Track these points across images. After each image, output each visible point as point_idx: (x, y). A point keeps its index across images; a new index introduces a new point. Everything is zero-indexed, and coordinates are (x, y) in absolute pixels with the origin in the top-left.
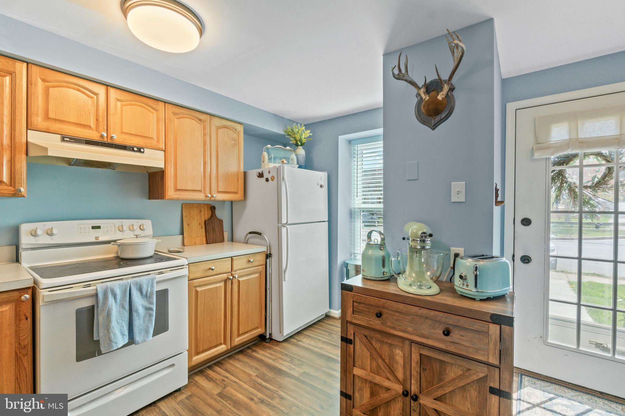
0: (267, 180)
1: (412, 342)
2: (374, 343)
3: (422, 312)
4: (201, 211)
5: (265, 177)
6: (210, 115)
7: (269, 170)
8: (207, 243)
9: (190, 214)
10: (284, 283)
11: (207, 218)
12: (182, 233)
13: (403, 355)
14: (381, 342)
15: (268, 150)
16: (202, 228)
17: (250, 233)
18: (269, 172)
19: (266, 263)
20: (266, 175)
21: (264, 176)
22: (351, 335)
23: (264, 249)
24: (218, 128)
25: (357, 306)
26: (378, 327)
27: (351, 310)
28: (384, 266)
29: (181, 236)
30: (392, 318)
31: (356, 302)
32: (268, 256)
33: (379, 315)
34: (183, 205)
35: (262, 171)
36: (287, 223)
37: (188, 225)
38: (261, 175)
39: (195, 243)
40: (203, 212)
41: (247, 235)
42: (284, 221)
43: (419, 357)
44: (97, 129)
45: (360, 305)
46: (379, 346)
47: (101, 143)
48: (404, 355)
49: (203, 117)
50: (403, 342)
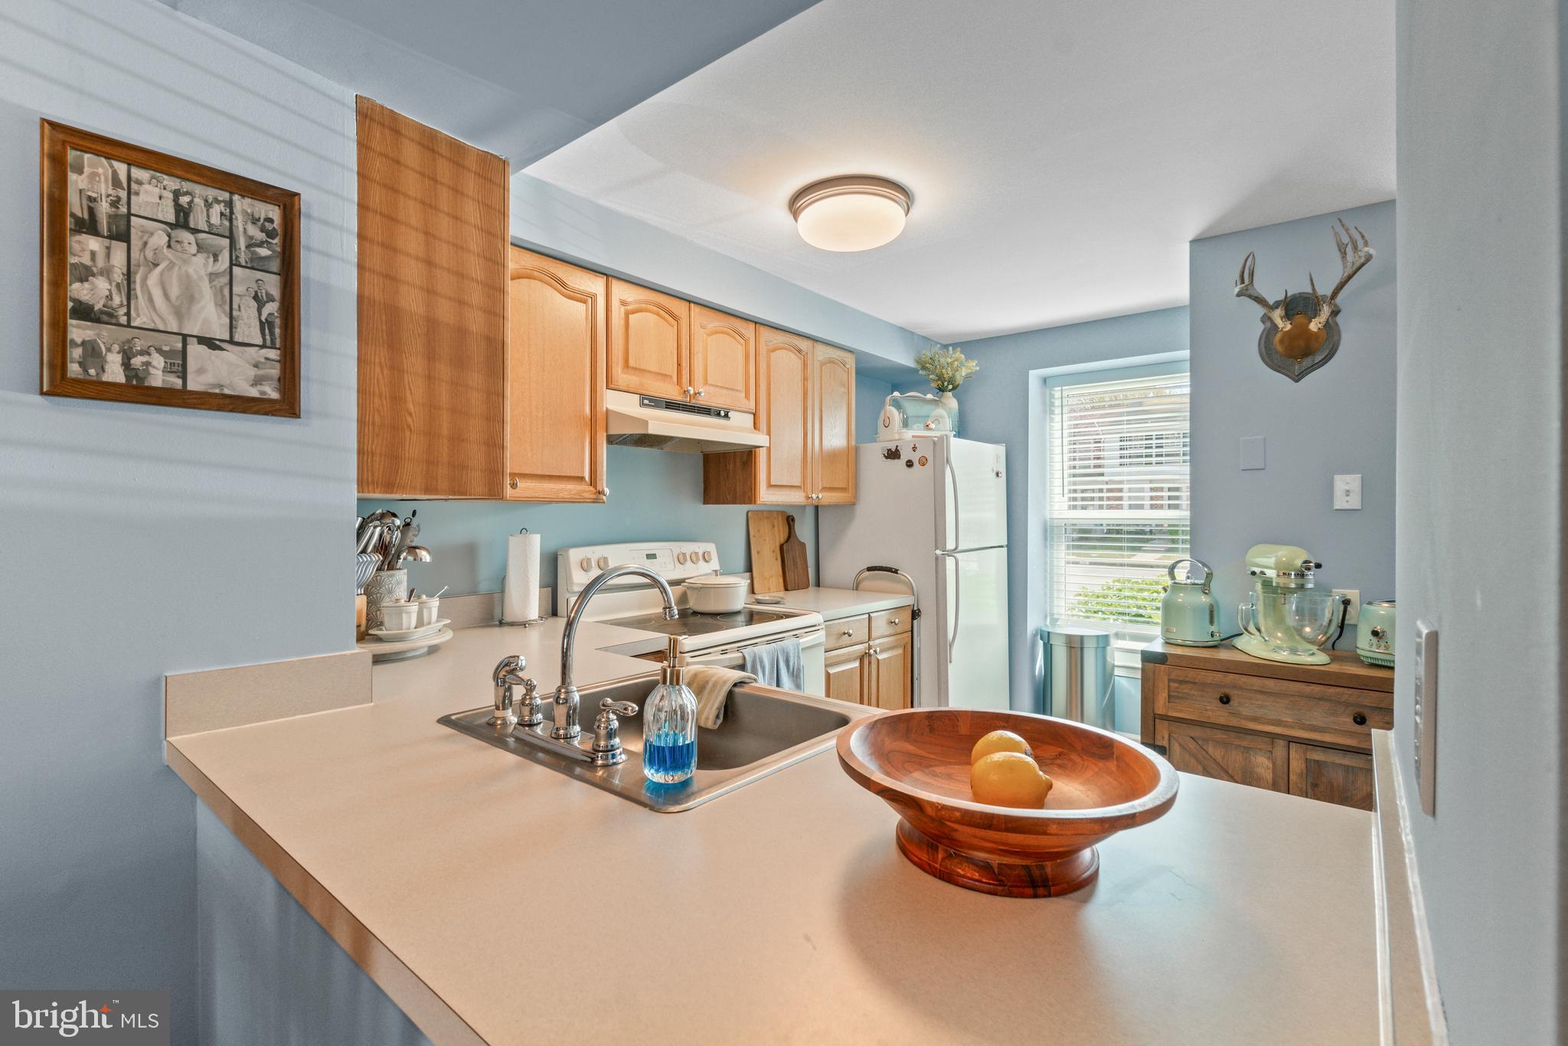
0: (910, 464)
1: (1290, 741)
2: (1211, 750)
3: (1313, 690)
4: (774, 527)
5: (904, 457)
6: (813, 340)
7: (915, 445)
8: (786, 589)
9: (759, 531)
10: (950, 667)
11: (782, 541)
12: (749, 569)
13: (1271, 765)
14: (1226, 745)
15: (897, 404)
16: (777, 559)
17: (870, 569)
18: (914, 449)
19: (912, 627)
20: (906, 454)
21: (902, 457)
22: (1163, 738)
23: (908, 600)
24: (823, 364)
25: (1177, 688)
26: (1222, 721)
27: (1165, 695)
28: (1212, 622)
29: (748, 574)
30: (1252, 704)
31: (1175, 681)
32: (915, 614)
33: (1225, 700)
34: (749, 514)
35: (897, 446)
36: (956, 548)
37: (758, 553)
38: (893, 455)
39: (769, 589)
40: (776, 528)
41: (861, 572)
42: (950, 545)
43: (1304, 766)
44: (679, 382)
45: (1184, 686)
46: (1222, 754)
47: (682, 405)
48: (1274, 764)
49: (804, 345)
50: (1273, 742)
